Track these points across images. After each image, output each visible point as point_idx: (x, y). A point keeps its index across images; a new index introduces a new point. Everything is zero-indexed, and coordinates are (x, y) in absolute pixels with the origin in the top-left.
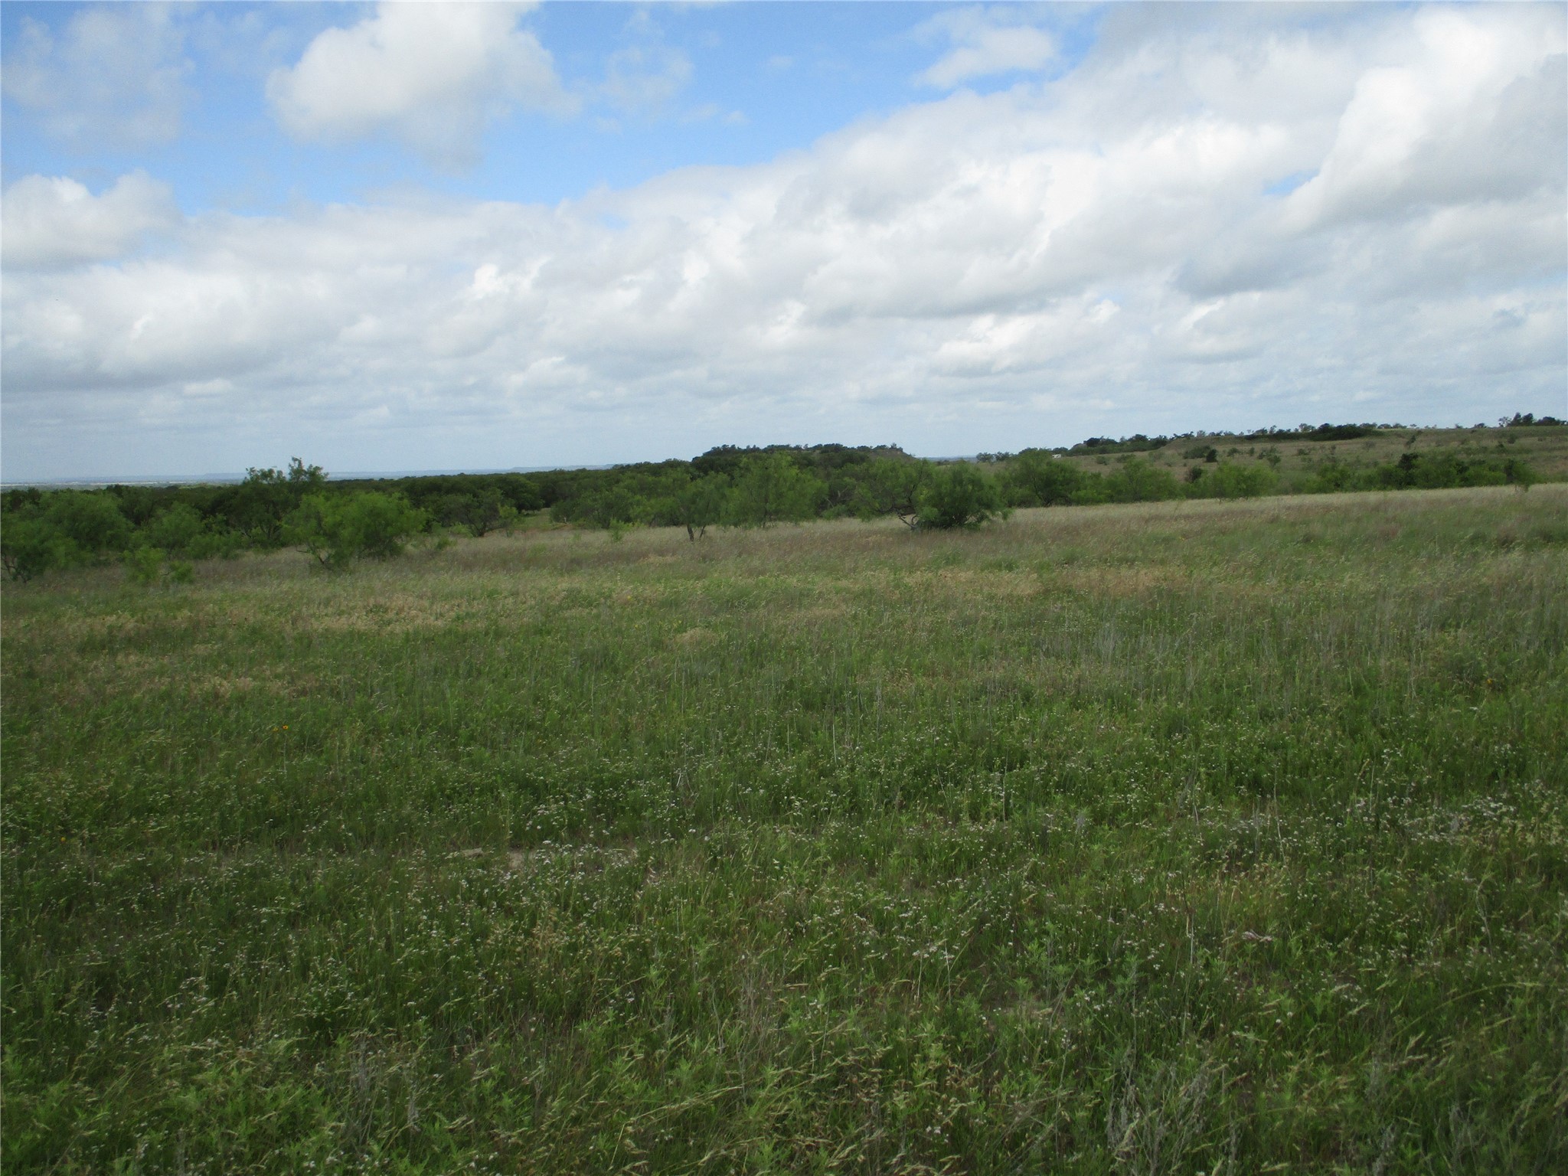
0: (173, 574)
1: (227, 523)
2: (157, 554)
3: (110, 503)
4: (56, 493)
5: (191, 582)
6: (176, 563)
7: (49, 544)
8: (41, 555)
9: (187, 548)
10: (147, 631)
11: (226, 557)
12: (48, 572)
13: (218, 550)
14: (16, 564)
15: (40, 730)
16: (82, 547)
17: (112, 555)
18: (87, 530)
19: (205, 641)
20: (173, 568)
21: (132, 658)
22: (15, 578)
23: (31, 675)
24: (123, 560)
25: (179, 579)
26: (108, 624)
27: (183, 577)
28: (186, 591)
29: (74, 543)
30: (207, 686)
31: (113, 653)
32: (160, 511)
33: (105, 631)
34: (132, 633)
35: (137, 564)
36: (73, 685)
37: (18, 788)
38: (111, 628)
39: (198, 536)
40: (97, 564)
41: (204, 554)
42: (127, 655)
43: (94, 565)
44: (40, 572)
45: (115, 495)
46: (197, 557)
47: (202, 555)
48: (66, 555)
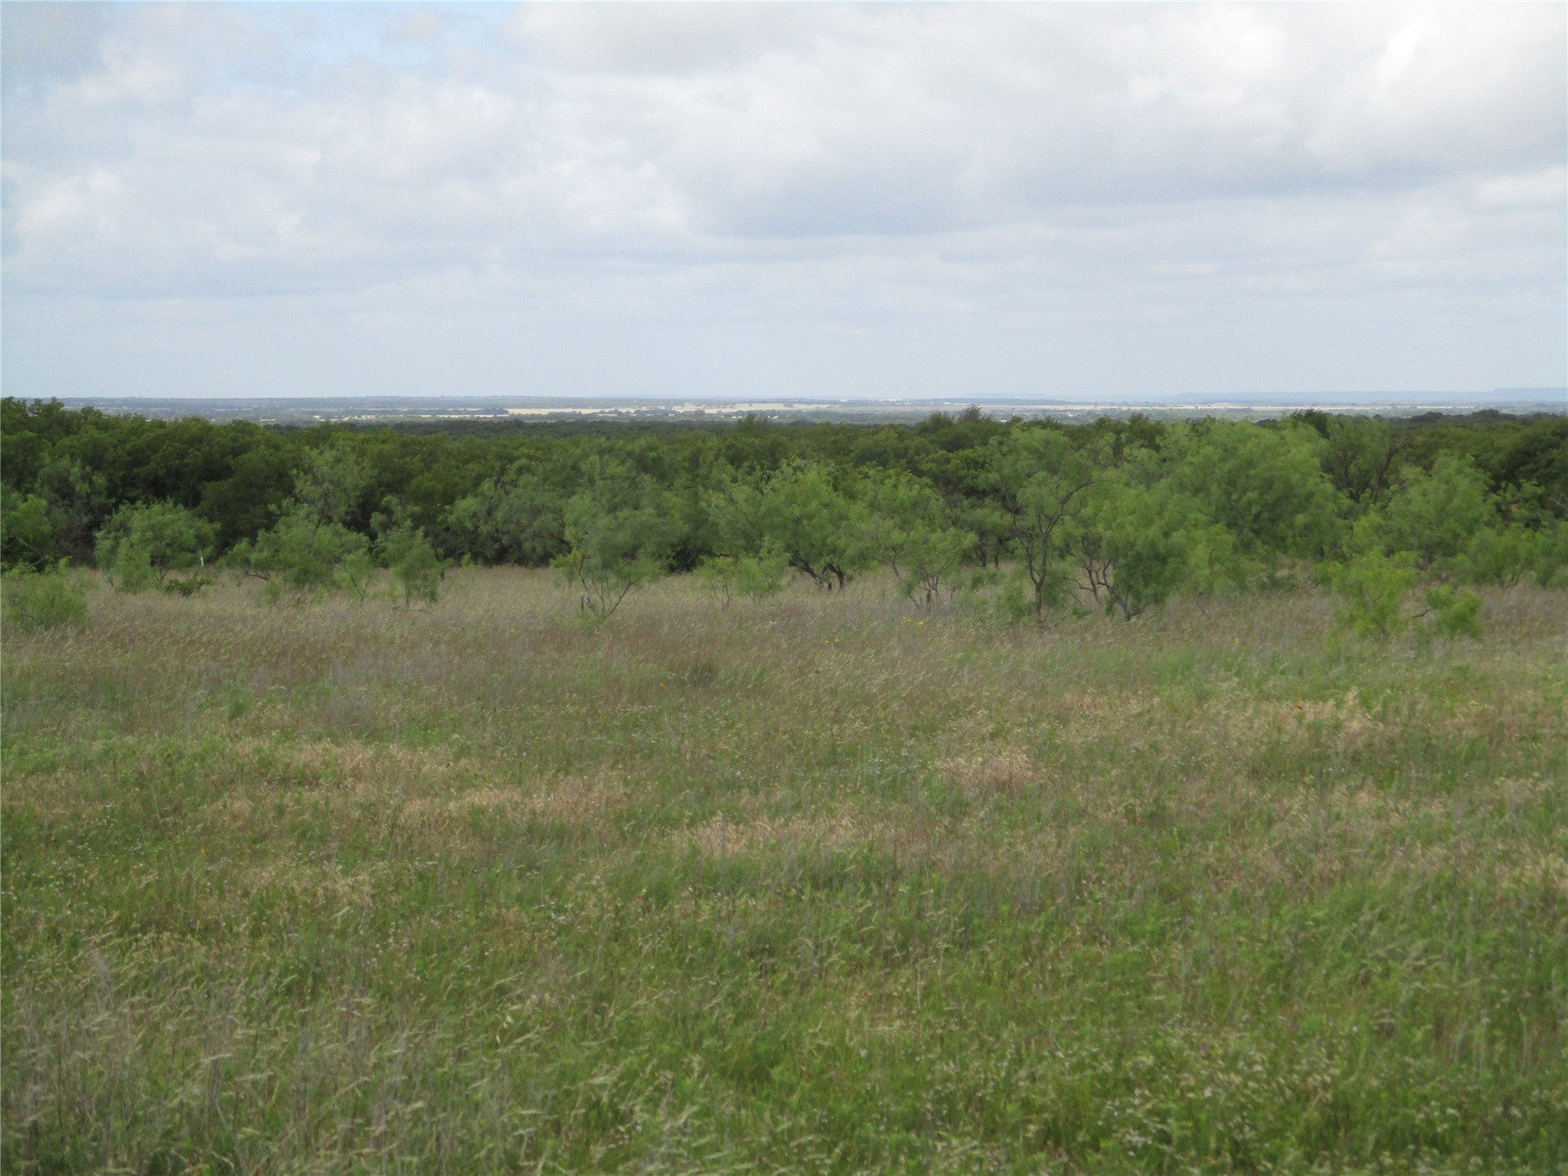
0: (1432, 616)
1: (1542, 501)
2: (1399, 570)
3: (1305, 450)
4: (1200, 427)
5: (1475, 635)
6: (1444, 590)
7: (1177, 537)
8: (1162, 560)
9: (1461, 557)
10: (1391, 742)
11: (1544, 582)
12: (1173, 600)
13: (1530, 563)
14: (1111, 581)
15: (1186, 939)
16: (1246, 547)
17: (1301, 570)
18: (1255, 509)
19: (1518, 773)
20: (1436, 603)
21: (1364, 798)
22: (1110, 610)
23: (1157, 819)
24: (1325, 580)
25: (1453, 628)
26: (1310, 718)
27: (1462, 624)
28: (1467, 653)
29: (1230, 538)
30: (1531, 873)
31: (1323, 785)
32: (1409, 472)
33: (1304, 735)
34: (1360, 743)
35: (1357, 590)
36: (1244, 847)
37: (1148, 1060)
38: (1315, 728)
39: (1489, 534)
40: (1273, 587)
41: (1498, 574)
42: (1352, 792)
43: (1263, 587)
44: (1158, 599)
45: (1313, 431)
46: (1480, 579)
47: (1493, 574)
48: (1211, 562)
